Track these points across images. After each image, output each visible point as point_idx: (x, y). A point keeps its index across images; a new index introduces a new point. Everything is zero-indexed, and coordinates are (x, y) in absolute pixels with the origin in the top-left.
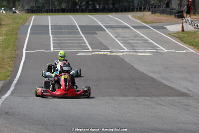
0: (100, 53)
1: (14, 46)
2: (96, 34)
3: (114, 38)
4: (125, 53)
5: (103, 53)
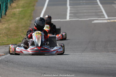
1: (30, 16)
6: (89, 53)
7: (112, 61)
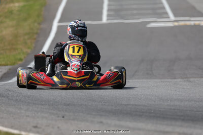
6: (141, 80)
7: (181, 93)
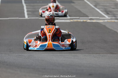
0: (79, 20)
2: (73, 3)
3: (93, 6)
4: (106, 21)
5: (82, 20)
